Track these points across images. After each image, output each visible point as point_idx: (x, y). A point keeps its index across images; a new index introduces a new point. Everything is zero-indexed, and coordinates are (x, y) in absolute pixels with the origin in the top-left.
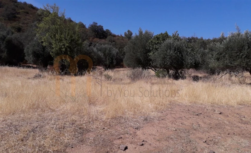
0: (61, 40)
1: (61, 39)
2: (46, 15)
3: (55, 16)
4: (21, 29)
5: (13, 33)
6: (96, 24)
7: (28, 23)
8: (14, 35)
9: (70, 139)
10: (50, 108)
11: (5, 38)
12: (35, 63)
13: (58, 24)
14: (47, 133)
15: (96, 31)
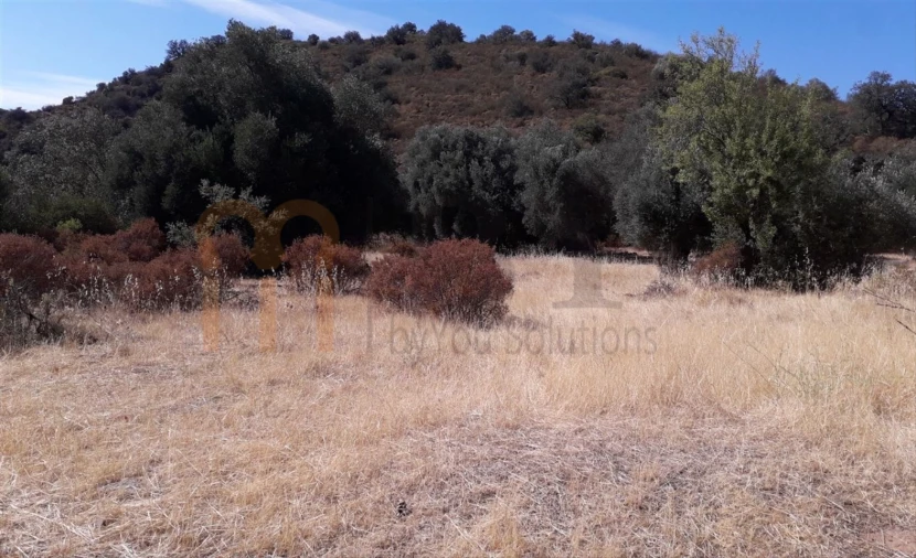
0: (743, 159)
1: (744, 153)
2: (690, 73)
3: (722, 72)
4: (602, 131)
5: (578, 149)
6: (886, 77)
7: (625, 111)
8: (582, 153)
9: (810, 538)
10: (720, 409)
11: (557, 166)
12: (647, 243)
13: (731, 101)
14: (720, 498)
15: (885, 107)
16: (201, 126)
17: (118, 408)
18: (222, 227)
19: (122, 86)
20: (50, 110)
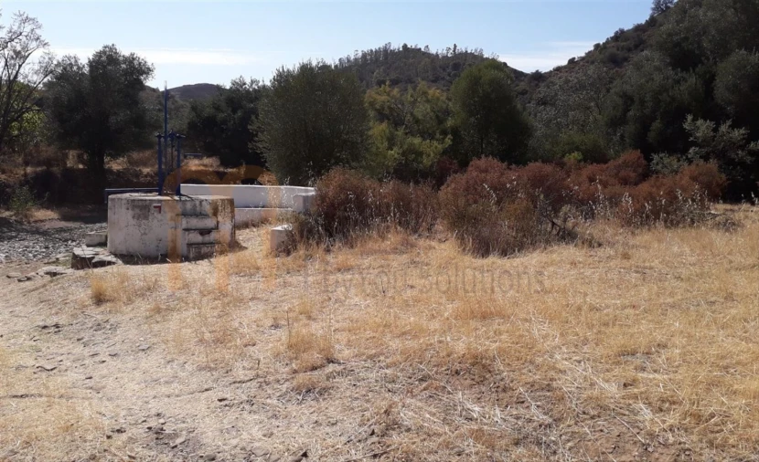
16: (685, 69)
17: (626, 298)
18: (701, 157)
19: (613, 44)
20: (558, 69)
